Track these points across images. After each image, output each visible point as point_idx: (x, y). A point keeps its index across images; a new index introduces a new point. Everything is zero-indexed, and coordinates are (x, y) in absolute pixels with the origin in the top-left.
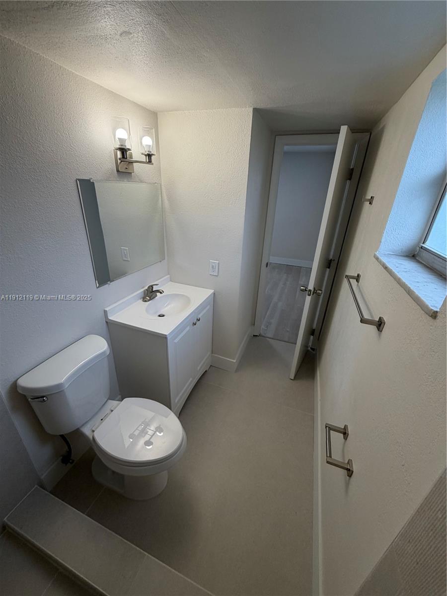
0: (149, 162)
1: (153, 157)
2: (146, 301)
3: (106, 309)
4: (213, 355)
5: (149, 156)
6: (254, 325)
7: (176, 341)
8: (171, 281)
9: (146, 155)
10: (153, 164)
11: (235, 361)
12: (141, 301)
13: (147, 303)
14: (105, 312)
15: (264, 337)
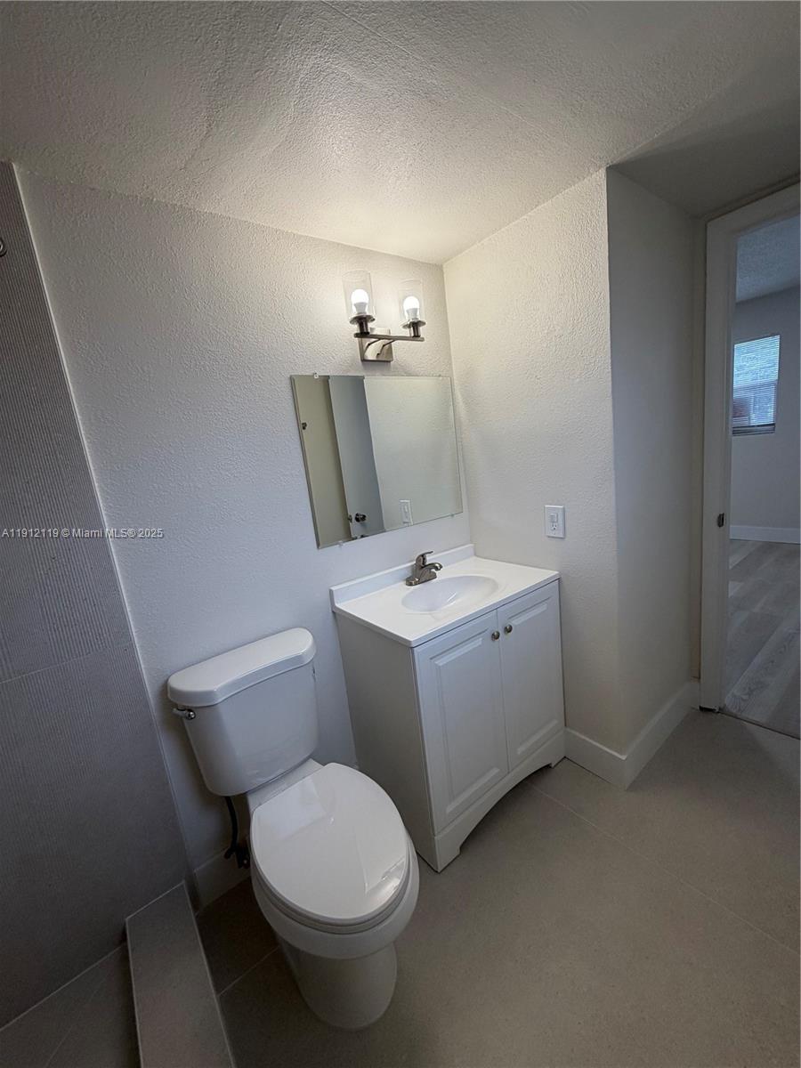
0: (415, 336)
1: (421, 329)
2: (411, 585)
3: (332, 588)
4: (568, 729)
5: (415, 325)
6: (700, 678)
7: (441, 662)
8: (475, 555)
9: (409, 327)
10: (423, 340)
11: (624, 758)
12: (403, 584)
13: (412, 587)
14: (331, 592)
15: (736, 717)
